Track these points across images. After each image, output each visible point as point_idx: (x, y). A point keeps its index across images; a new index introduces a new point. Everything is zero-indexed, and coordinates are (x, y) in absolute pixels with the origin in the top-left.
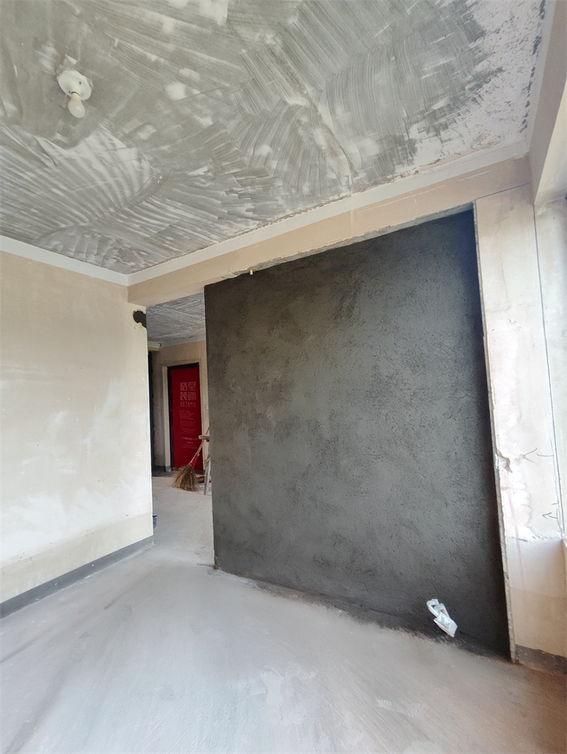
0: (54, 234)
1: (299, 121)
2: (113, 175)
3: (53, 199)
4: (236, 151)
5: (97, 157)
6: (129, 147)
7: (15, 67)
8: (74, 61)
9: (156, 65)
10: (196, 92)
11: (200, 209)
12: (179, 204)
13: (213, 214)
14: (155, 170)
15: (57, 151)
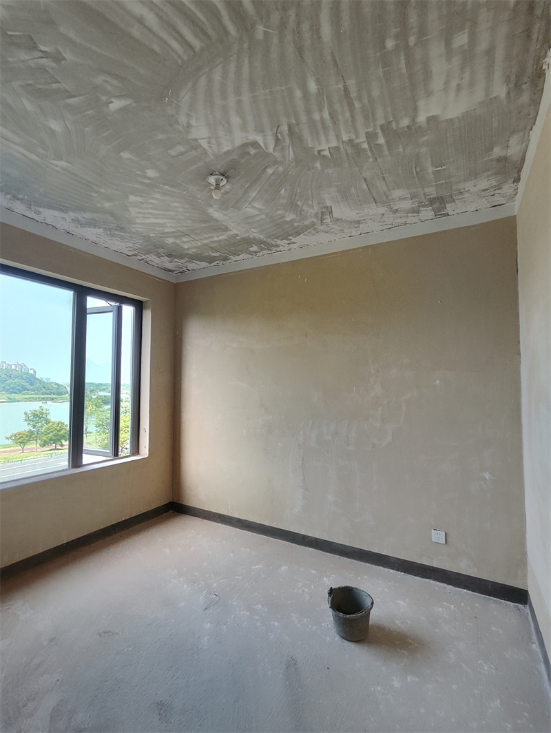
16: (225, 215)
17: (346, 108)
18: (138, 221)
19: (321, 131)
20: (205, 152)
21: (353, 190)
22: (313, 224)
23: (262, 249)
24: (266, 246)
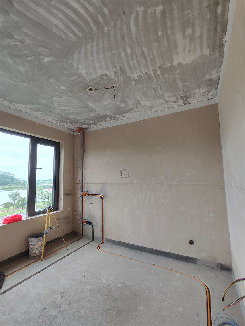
16: (95, 105)
17: (143, 60)
18: (57, 108)
19: (133, 69)
20: (85, 78)
21: (148, 93)
22: (132, 108)
23: (112, 119)
24: (113, 118)
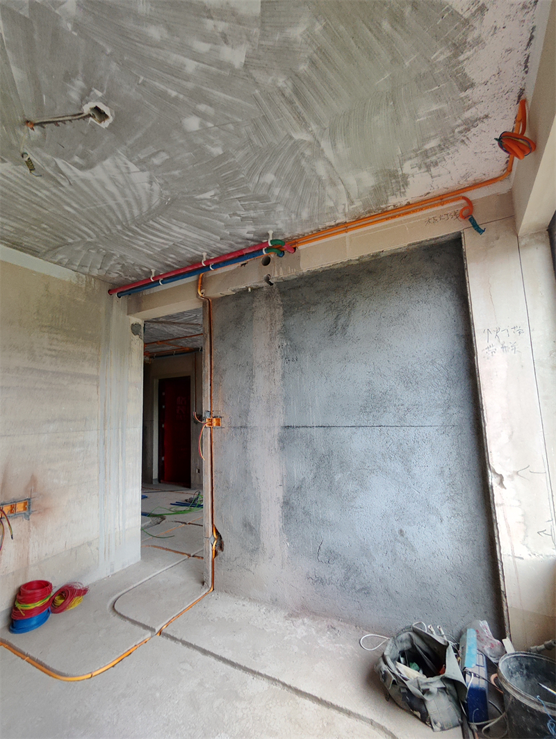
0: (61, 248)
1: (303, 154)
2: (124, 195)
3: (64, 216)
4: (243, 178)
5: (111, 179)
6: (142, 170)
7: (44, 97)
8: (100, 94)
9: (176, 99)
10: (210, 125)
11: (204, 230)
12: (184, 225)
13: (215, 234)
14: (164, 192)
15: (74, 173)
